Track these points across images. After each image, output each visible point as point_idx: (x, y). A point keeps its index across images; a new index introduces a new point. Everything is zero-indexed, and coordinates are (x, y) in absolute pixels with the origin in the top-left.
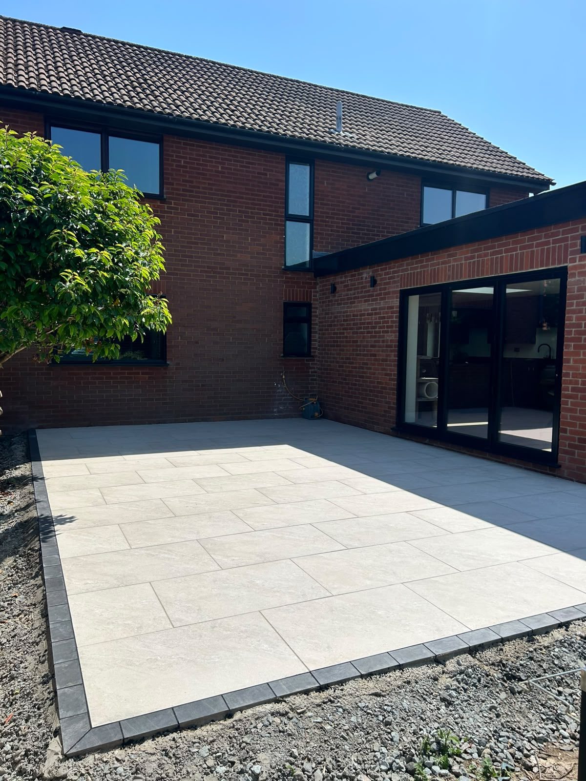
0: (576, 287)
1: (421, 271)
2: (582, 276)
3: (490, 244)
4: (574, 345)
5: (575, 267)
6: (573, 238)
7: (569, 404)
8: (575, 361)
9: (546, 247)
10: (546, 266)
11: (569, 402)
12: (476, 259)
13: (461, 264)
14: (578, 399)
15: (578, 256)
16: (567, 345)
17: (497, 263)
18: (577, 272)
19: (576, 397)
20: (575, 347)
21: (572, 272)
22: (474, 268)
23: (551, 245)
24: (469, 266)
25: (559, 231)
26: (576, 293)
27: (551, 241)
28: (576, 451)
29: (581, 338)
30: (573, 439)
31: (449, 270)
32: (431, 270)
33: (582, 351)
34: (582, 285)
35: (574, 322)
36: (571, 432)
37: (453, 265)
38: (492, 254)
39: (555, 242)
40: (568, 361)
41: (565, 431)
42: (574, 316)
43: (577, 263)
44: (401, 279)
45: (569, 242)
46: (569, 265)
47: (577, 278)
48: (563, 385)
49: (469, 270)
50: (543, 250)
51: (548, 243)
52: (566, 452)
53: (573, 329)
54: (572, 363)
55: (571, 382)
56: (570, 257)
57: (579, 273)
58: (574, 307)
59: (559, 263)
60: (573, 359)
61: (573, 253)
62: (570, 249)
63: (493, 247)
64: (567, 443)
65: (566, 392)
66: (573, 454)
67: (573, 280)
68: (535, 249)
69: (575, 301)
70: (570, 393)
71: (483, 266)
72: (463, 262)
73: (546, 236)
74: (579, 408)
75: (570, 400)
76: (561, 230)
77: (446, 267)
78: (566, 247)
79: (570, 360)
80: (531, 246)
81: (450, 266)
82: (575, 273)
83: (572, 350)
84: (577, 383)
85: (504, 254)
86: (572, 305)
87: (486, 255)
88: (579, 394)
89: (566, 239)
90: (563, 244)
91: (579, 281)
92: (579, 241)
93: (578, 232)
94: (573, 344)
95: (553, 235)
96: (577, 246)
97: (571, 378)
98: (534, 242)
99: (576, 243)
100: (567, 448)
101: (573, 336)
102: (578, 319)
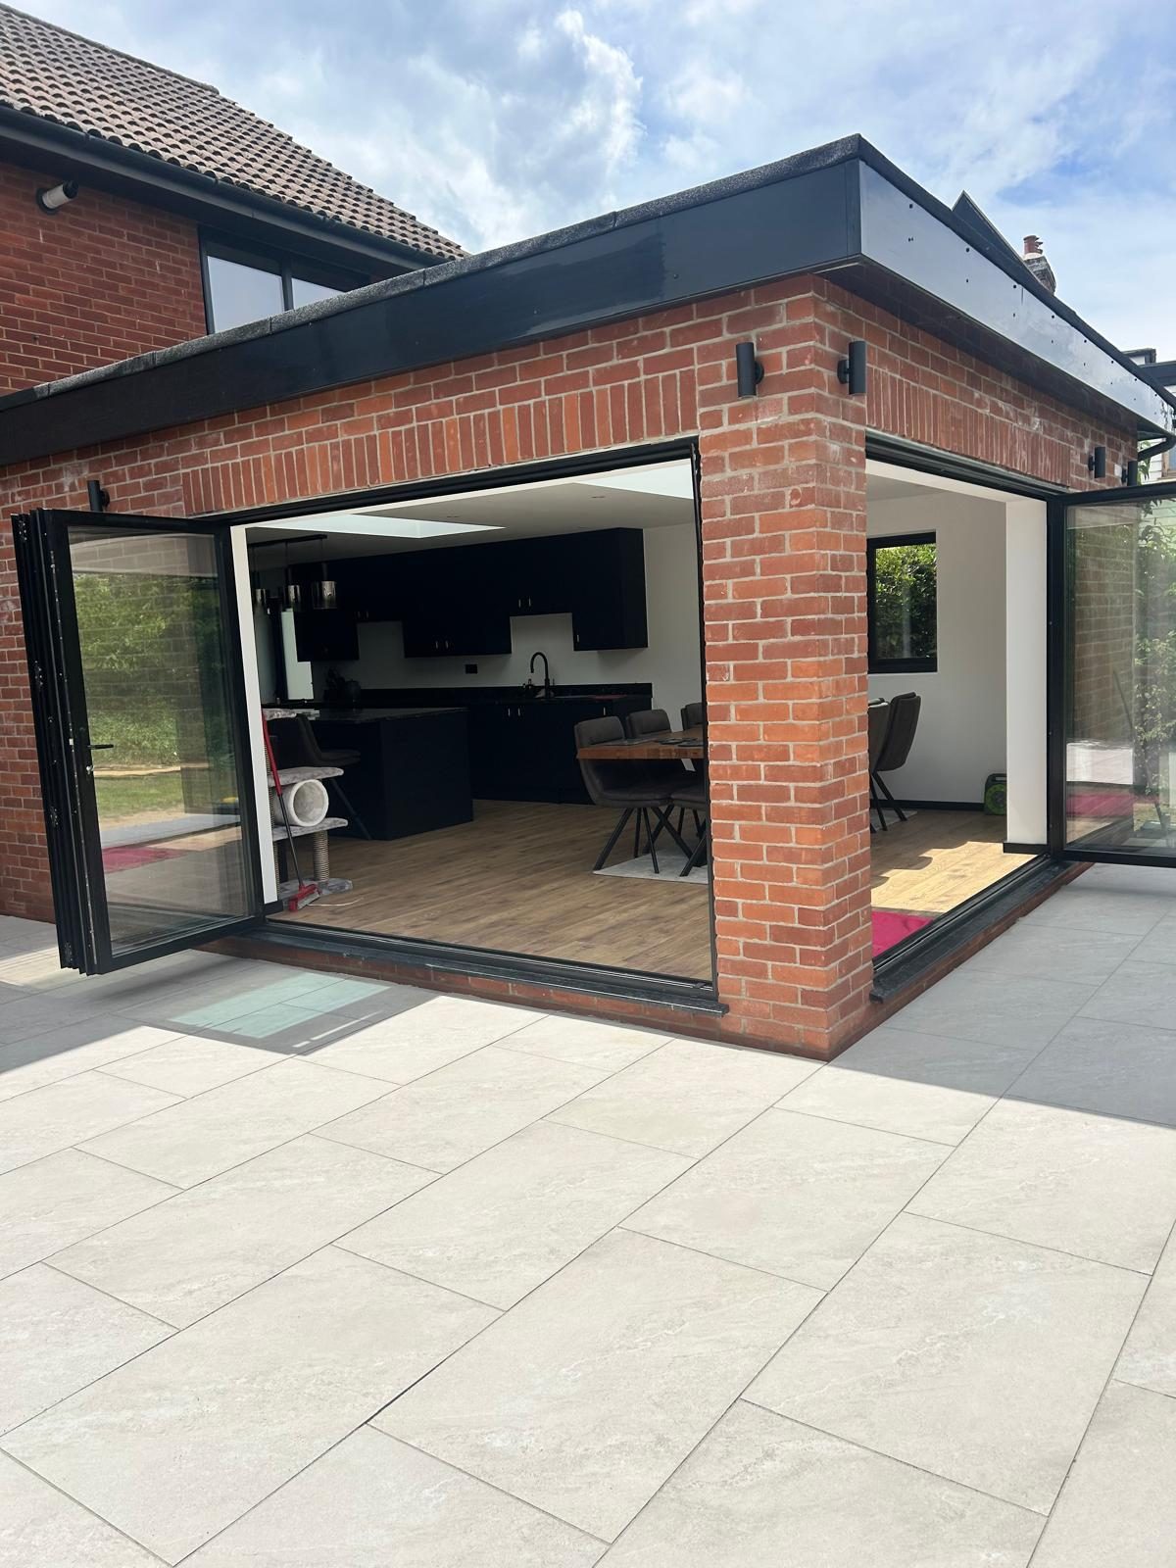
0: (728, 498)
1: (246, 464)
2: (743, 467)
3: (452, 378)
4: (735, 667)
5: (719, 441)
6: (707, 354)
7: (737, 833)
8: (744, 713)
9: (626, 383)
10: (632, 439)
11: (737, 828)
12: (415, 424)
13: (371, 440)
14: (760, 819)
15: (725, 407)
16: (718, 668)
17: (480, 434)
18: (726, 455)
19: (755, 814)
20: (740, 673)
21: (713, 453)
22: (411, 449)
23: (643, 377)
24: (397, 445)
25: (663, 333)
26: (729, 516)
27: (641, 365)
28: (770, 964)
29: (757, 645)
30: (759, 932)
31: (335, 458)
32: (278, 458)
33: (760, 684)
34: (746, 493)
35: (730, 600)
36: (749, 911)
37: (347, 444)
38: (463, 407)
39: (652, 366)
40: (723, 713)
41: (731, 909)
42: (730, 583)
43: (726, 428)
44: (186, 485)
45: (696, 367)
46: (703, 434)
47: (729, 473)
48: (713, 783)
49: (399, 457)
50: (617, 392)
51: (631, 371)
52: (739, 968)
53: (731, 623)
54: (733, 719)
55: (736, 773)
56: (701, 411)
57: (732, 455)
58: (728, 559)
59: (672, 430)
60: (737, 707)
61: (709, 398)
62: (699, 388)
63: (465, 386)
64: (741, 941)
65: (725, 802)
66: (761, 972)
67: (716, 478)
68: (594, 389)
69: (728, 541)
70: (736, 802)
71: (439, 443)
72: (376, 432)
73: (625, 350)
74: (765, 845)
75: (737, 824)
76: (667, 330)
77: (323, 449)
78: (688, 381)
79: (727, 709)
80: (581, 381)
81: (335, 447)
82: (723, 459)
83: (732, 682)
84: (754, 774)
85: (500, 407)
86: (720, 551)
87: (446, 411)
88: (764, 804)
89: (685, 358)
90: (677, 372)
91: (733, 484)
92: (725, 364)
93: (720, 334)
94: (731, 664)
95: (646, 345)
96: (719, 378)
97: (735, 762)
98: (590, 369)
99: (718, 368)
100: (741, 957)
101: (731, 641)
102: (740, 591)
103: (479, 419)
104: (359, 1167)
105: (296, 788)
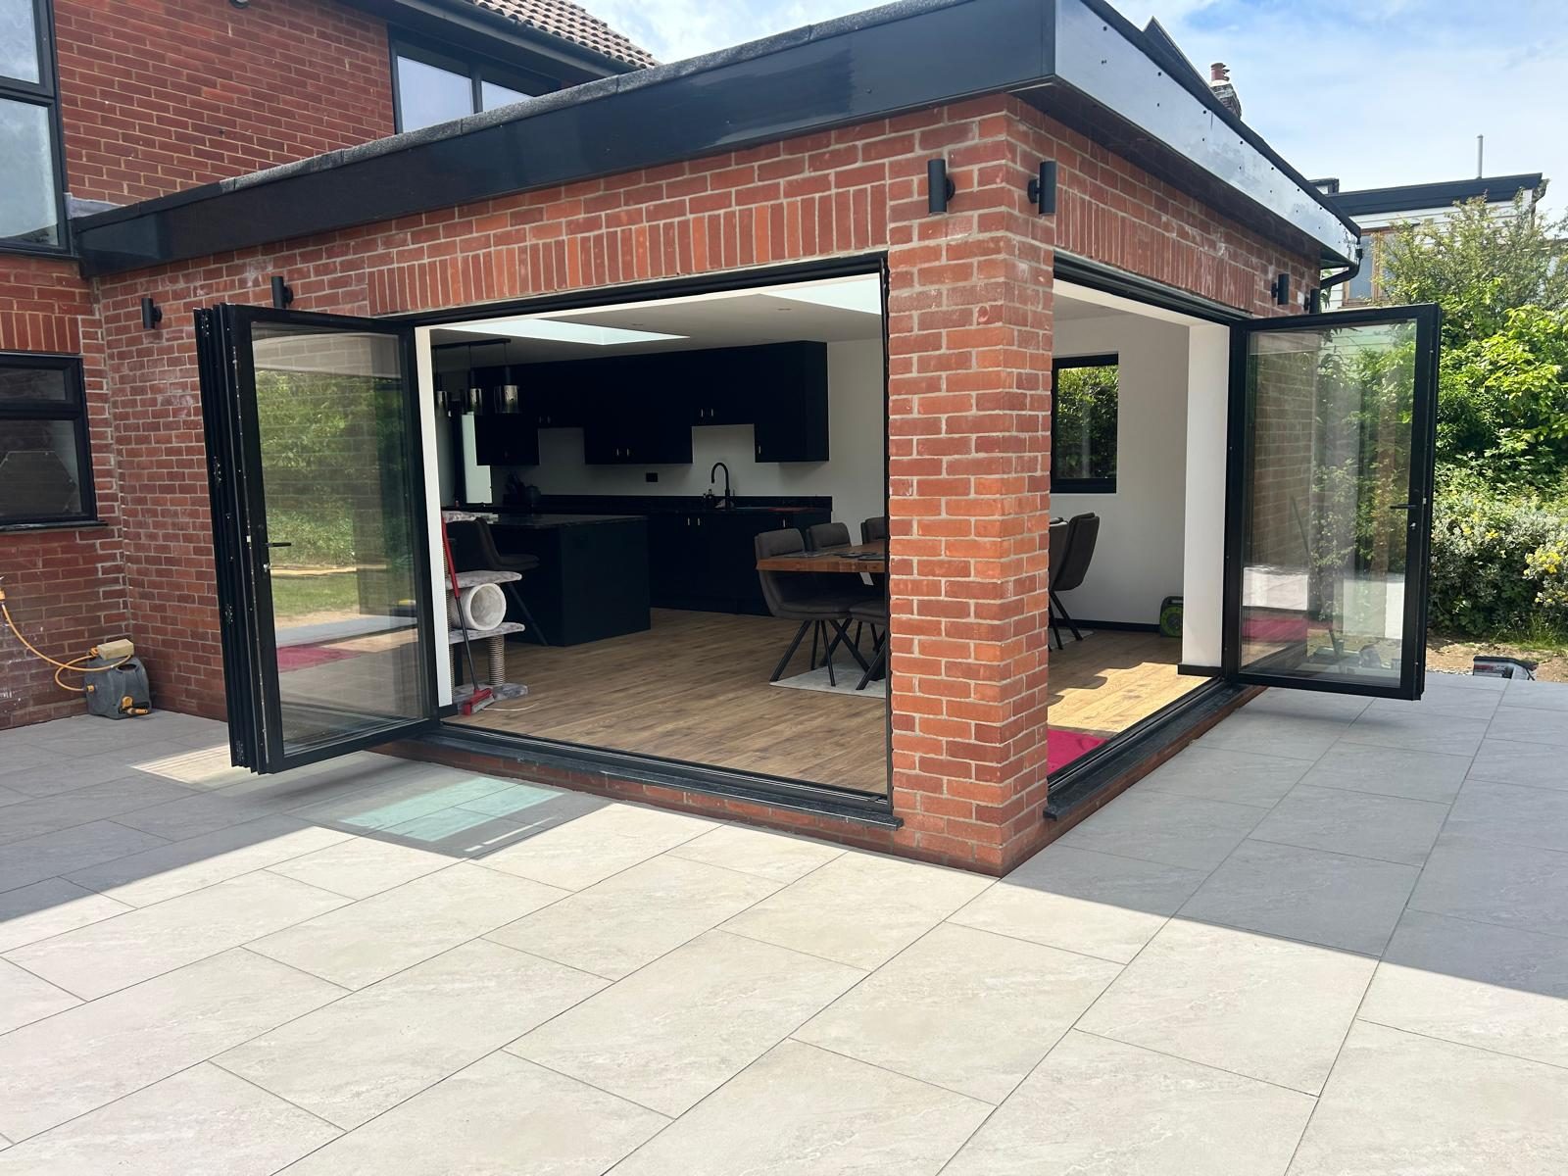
0: (915, 314)
1: (432, 265)
2: (932, 283)
3: (643, 185)
4: (919, 482)
5: (909, 257)
6: (898, 170)
7: (916, 648)
8: (926, 529)
9: (817, 196)
10: (822, 252)
11: (916, 642)
12: (604, 230)
13: (560, 245)
14: (939, 634)
15: (916, 223)
16: (903, 483)
17: (669, 243)
18: (915, 270)
19: (934, 629)
20: (923, 488)
21: (902, 268)
22: (599, 256)
23: (834, 191)
24: (585, 250)
25: (855, 147)
26: (916, 332)
27: (832, 178)
28: (945, 778)
29: (941, 461)
30: (935, 747)
31: (522, 262)
32: (465, 260)
33: (943, 500)
34: (934, 309)
35: (915, 415)
36: (926, 726)
37: (535, 248)
38: (653, 215)
39: (843, 180)
40: (906, 528)
41: (908, 724)
42: (916, 399)
43: (915, 244)
44: (371, 284)
45: (888, 182)
46: (893, 249)
47: (918, 288)
48: (893, 597)
49: (586, 264)
50: (808, 205)
51: (822, 184)
52: (915, 783)
53: (915, 438)
54: (915, 534)
55: (916, 588)
56: (891, 226)
57: (921, 271)
58: (914, 374)
59: (862, 243)
60: (919, 522)
61: (900, 213)
62: (890, 203)
63: (656, 194)
64: (917, 756)
65: (905, 617)
66: (937, 787)
67: (905, 293)
68: (785, 201)
69: (915, 356)
70: (916, 617)
71: (628, 252)
72: (565, 238)
73: (816, 163)
74: (944, 661)
75: (916, 639)
76: (859, 143)
77: (511, 253)
78: (879, 197)
79: (909, 524)
80: (771, 192)
81: (523, 251)
82: (912, 274)
83: (915, 497)
84: (935, 589)
85: (691, 217)
86: (906, 366)
87: (635, 218)
88: (943, 620)
89: (877, 173)
90: (868, 186)
91: (921, 300)
92: (916, 180)
93: (912, 150)
94: (915, 479)
95: (838, 159)
96: (910, 194)
97: (916, 576)
98: (782, 181)
99: (909, 184)
100: (917, 771)
101: (915, 456)
102: (927, 407)
103: (669, 227)
104: (530, 973)
105: (473, 593)
